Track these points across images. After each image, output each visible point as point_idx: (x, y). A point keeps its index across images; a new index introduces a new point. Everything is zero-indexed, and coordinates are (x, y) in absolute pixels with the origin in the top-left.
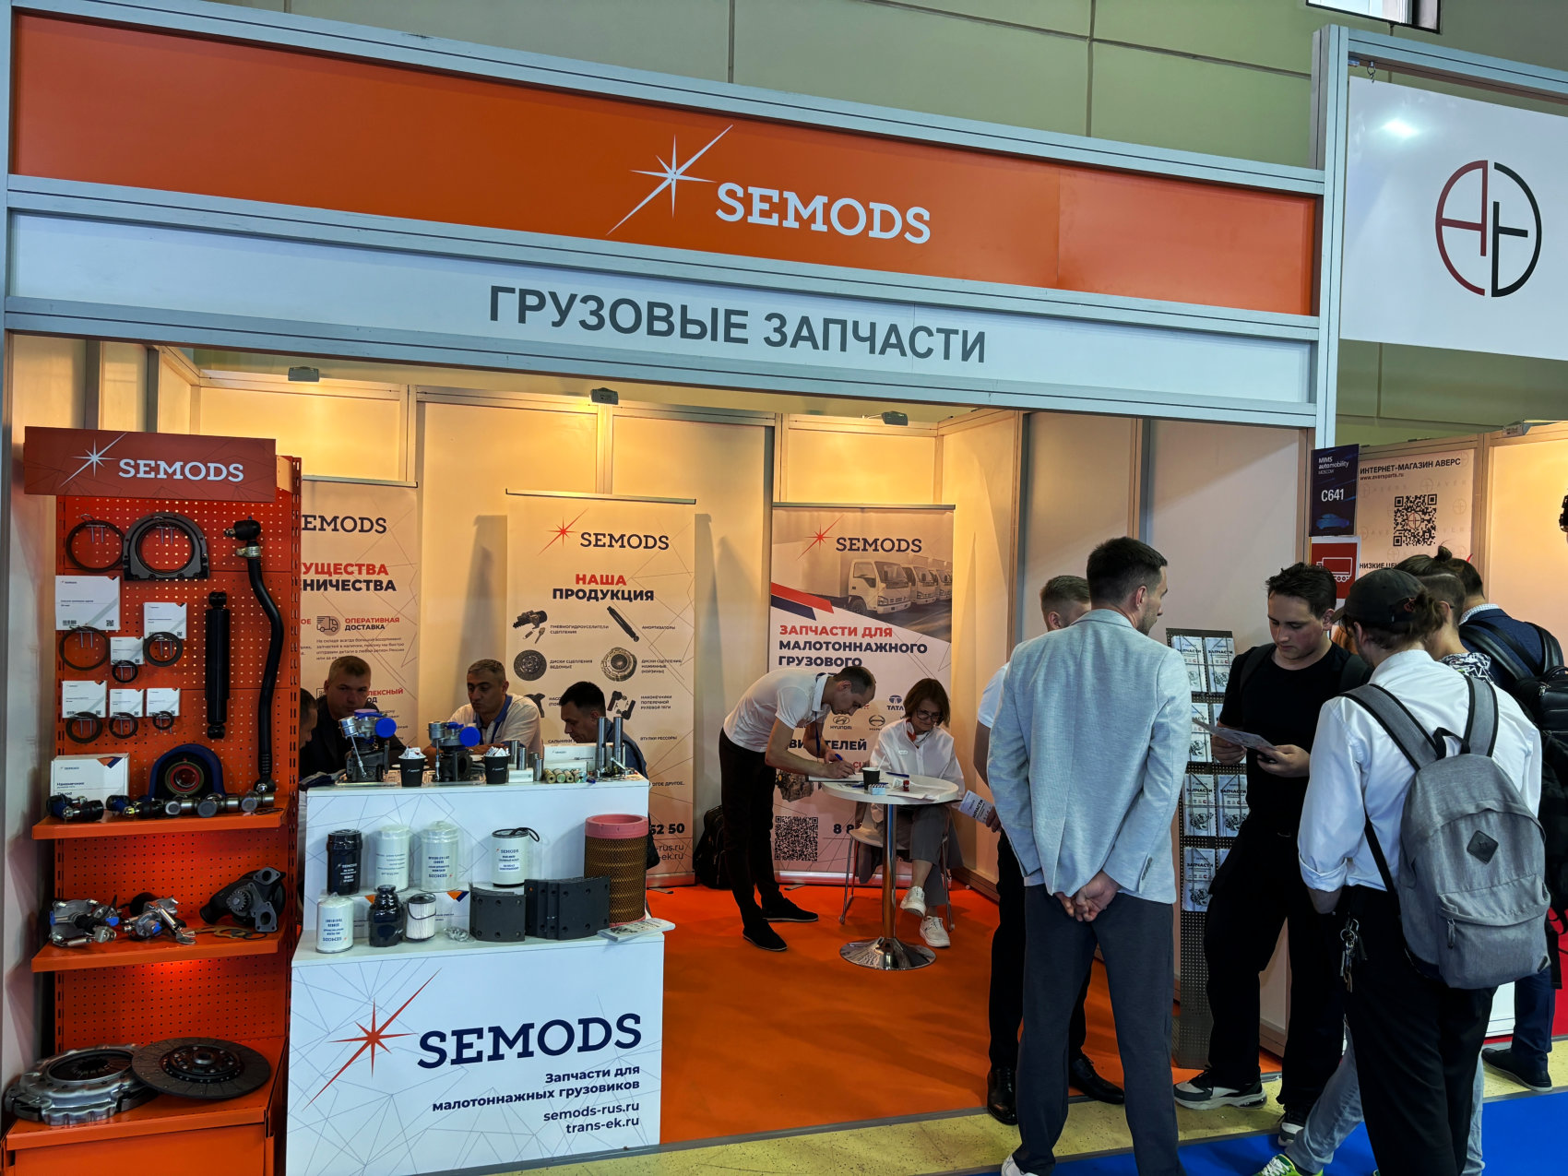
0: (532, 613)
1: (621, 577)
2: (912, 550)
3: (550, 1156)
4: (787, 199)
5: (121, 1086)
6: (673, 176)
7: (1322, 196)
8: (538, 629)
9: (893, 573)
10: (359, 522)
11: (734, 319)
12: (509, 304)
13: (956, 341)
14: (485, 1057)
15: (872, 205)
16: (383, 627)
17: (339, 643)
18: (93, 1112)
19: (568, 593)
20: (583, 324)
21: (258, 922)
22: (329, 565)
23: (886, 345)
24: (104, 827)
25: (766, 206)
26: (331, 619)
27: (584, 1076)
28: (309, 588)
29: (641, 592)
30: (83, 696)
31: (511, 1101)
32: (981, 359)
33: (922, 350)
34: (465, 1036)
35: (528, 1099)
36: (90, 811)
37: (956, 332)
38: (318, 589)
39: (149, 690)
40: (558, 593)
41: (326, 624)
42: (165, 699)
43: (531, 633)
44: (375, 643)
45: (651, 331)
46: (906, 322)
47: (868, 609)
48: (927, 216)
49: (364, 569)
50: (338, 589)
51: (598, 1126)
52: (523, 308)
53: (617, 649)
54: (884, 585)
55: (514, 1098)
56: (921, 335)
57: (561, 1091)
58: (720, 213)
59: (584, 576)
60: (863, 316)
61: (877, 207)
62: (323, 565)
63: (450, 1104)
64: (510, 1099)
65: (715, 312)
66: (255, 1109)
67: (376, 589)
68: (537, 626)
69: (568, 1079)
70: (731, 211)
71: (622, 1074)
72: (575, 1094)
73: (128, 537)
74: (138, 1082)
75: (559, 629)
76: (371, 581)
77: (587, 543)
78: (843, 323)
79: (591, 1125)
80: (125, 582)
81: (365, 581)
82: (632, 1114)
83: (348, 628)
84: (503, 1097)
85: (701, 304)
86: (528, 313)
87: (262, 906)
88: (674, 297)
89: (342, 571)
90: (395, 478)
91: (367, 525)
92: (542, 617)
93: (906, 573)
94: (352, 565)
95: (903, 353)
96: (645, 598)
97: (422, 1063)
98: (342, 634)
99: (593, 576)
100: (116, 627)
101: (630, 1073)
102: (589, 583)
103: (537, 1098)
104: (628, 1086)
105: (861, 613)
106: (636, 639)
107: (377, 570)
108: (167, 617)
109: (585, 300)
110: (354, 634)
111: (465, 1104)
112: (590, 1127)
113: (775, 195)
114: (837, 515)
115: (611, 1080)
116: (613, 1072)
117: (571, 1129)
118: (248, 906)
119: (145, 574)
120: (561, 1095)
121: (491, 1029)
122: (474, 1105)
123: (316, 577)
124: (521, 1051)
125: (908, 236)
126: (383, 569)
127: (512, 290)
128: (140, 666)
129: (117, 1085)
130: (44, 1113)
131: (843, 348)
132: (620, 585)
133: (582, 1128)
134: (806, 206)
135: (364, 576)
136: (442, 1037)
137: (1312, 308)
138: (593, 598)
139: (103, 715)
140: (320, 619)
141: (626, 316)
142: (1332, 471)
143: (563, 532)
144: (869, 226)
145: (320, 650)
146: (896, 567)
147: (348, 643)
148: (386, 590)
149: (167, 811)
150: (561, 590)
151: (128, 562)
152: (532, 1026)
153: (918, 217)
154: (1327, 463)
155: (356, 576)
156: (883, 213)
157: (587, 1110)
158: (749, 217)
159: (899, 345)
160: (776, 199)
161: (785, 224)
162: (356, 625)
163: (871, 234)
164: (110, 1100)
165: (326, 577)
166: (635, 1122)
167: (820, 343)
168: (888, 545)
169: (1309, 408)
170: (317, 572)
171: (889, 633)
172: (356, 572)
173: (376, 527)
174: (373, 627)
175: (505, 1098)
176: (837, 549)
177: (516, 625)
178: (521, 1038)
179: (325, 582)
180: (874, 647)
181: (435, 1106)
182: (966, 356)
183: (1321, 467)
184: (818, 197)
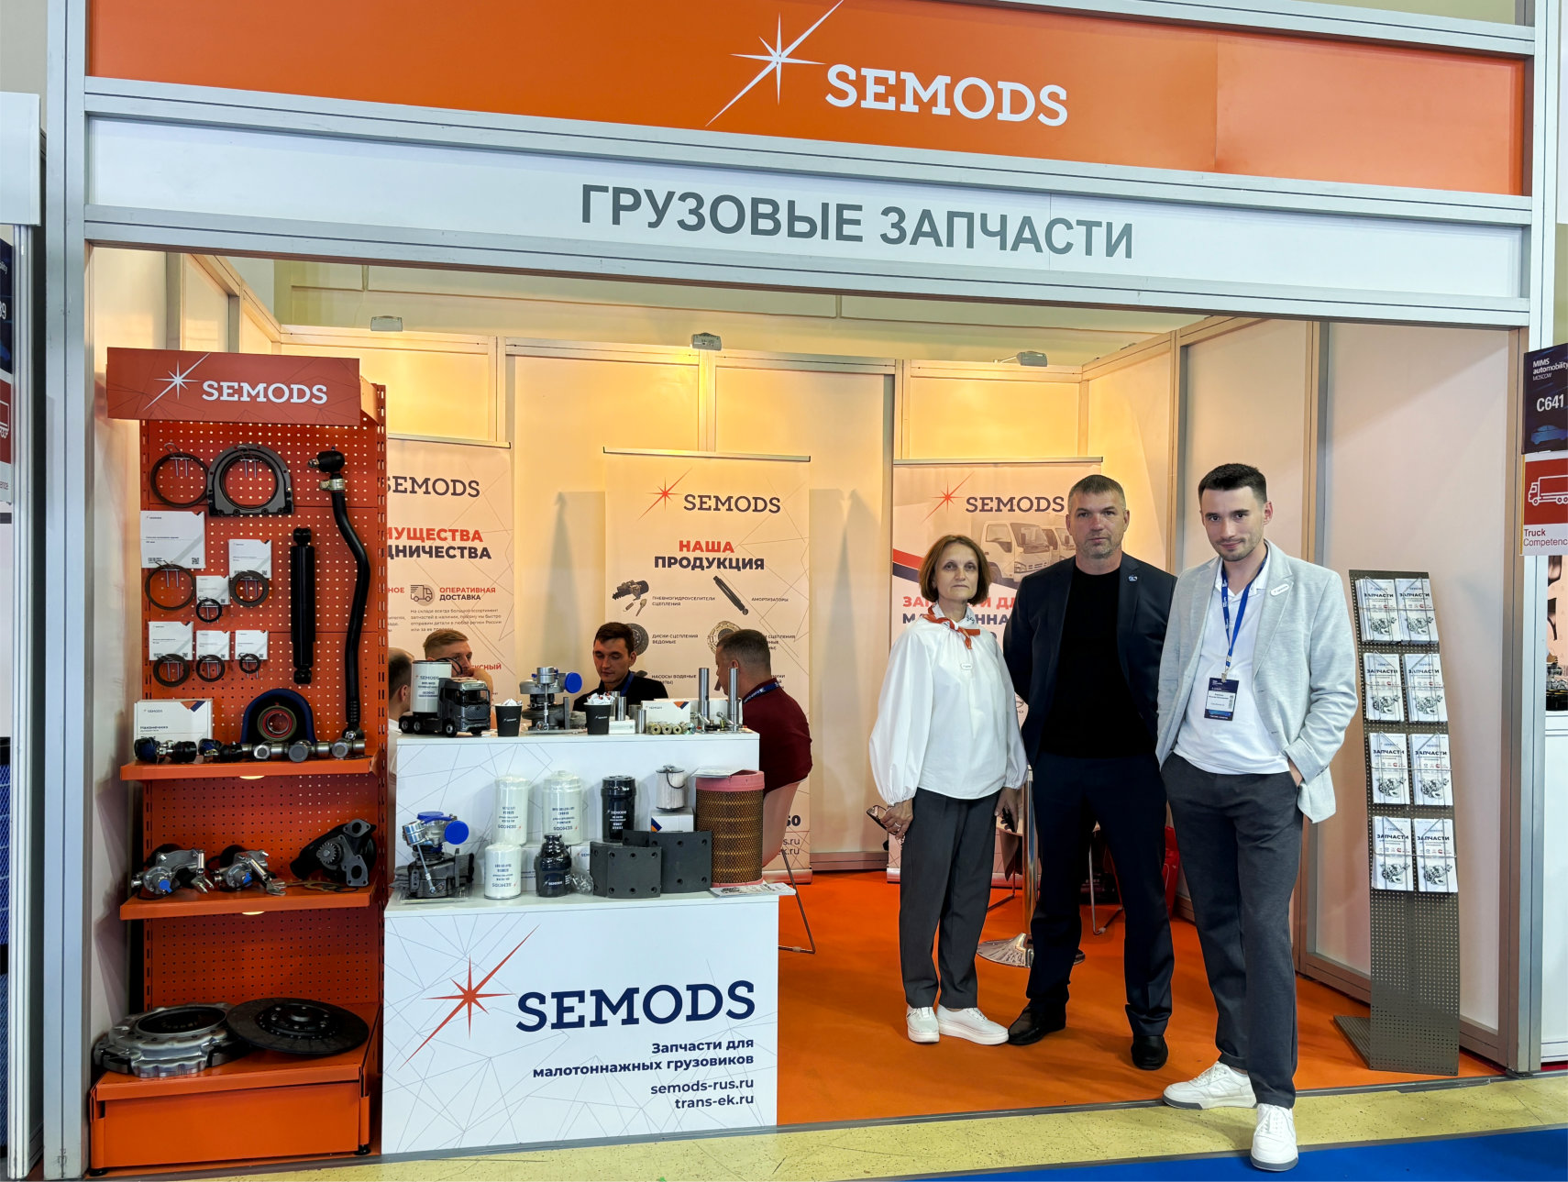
0: (632, 583)
1: (728, 544)
2: (1054, 509)
3: (659, 1132)
4: (904, 80)
5: (212, 1040)
6: (778, 58)
7: (1533, 56)
8: (638, 602)
9: (1031, 536)
10: (451, 485)
11: (847, 214)
12: (601, 203)
13: (1099, 235)
15: (1001, 85)
16: (478, 597)
17: (434, 614)
18: (183, 1065)
19: (671, 562)
20: (682, 224)
21: (349, 876)
22: (421, 530)
23: (1019, 239)
24: (197, 769)
25: (881, 89)
26: (425, 589)
27: (693, 1047)
28: (401, 554)
29: (751, 560)
30: (171, 638)
31: (616, 1071)
32: (1128, 255)
33: (1059, 244)
35: (634, 1070)
36: (183, 753)
37: (1099, 224)
38: (411, 556)
39: (238, 632)
40: (660, 561)
41: (419, 592)
42: (253, 642)
43: (631, 605)
44: (471, 614)
45: (755, 230)
46: (1042, 212)
47: (1004, 576)
48: (1063, 94)
49: (458, 534)
50: (431, 556)
51: (709, 1103)
52: (617, 208)
53: (726, 622)
54: (1021, 550)
55: (619, 1068)
57: (669, 1063)
58: (830, 99)
59: (688, 542)
60: (992, 207)
61: (1006, 87)
62: (415, 530)
63: (551, 1071)
64: (614, 1068)
65: (825, 207)
66: (350, 1068)
67: (470, 557)
68: (638, 598)
69: (677, 1050)
70: (842, 95)
71: (734, 1047)
72: (684, 1066)
73: (212, 470)
74: (231, 1036)
75: (662, 601)
76: (465, 548)
77: (690, 506)
78: (970, 216)
79: (702, 1100)
80: (209, 518)
81: (459, 548)
82: (746, 1092)
83: (443, 598)
84: (607, 1066)
85: (810, 199)
86: (622, 213)
87: (353, 860)
88: (781, 191)
90: (485, 438)
91: (459, 488)
92: (644, 587)
94: (445, 531)
95: (1039, 249)
96: (754, 566)
97: (521, 1026)
98: (437, 604)
99: (698, 543)
100: (202, 565)
101: (743, 1046)
102: (694, 550)
103: (644, 1069)
104: (741, 1060)
106: (746, 612)
107: (471, 536)
108: (252, 555)
109: (683, 198)
110: (448, 604)
111: (568, 1071)
112: (700, 1103)
113: (891, 76)
114: (967, 470)
115: (723, 1053)
116: (724, 1045)
117: (680, 1105)
118: (338, 860)
119: (229, 509)
120: (669, 1067)
122: (576, 1073)
123: (408, 543)
124: (625, 1017)
125: (1042, 118)
126: (477, 536)
127: (605, 189)
128: (225, 606)
129: (208, 1038)
130: (133, 1064)
131: (970, 244)
132: (728, 552)
133: (692, 1104)
134: (926, 88)
135: (458, 543)
137: (1522, 184)
138: (698, 567)
139: (190, 658)
140: (414, 588)
141: (727, 214)
142: (1549, 375)
143: (665, 494)
144: (998, 107)
145: (414, 621)
146: (1035, 529)
147: (443, 614)
148: (481, 557)
149: (256, 754)
150: (663, 559)
151: (212, 497)
153: (1053, 96)
154: (1543, 366)
155: (449, 543)
156: (1014, 93)
157: (698, 1085)
158: (862, 102)
159: (1034, 240)
160: (892, 81)
161: (903, 108)
162: (451, 594)
163: (1000, 117)
164: (200, 1054)
165: (418, 543)
166: (749, 1100)
167: (944, 238)
169: (1521, 304)
170: (409, 538)
172: (450, 538)
173: (468, 490)
174: (469, 597)
175: (610, 1068)
176: (967, 510)
177: (616, 596)
178: (625, 1004)
179: (418, 548)
181: (535, 1072)
182: (1111, 250)
183: (1536, 372)
184: (939, 77)
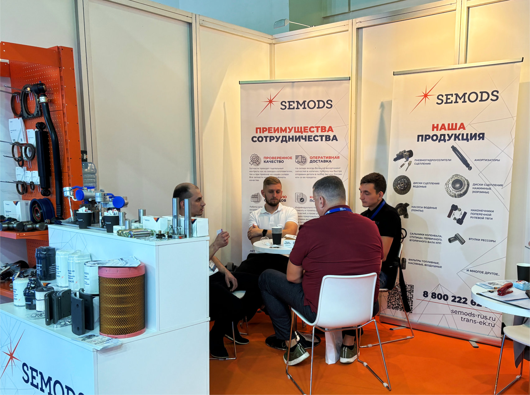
0: (405, 151)
1: (462, 124)
10: (317, 103)
16: (330, 161)
17: (307, 170)
19: (427, 137)
26: (302, 157)
28: (291, 140)
29: (476, 134)
40: (420, 138)
41: (300, 159)
43: (403, 165)
44: (325, 170)
53: (457, 175)
59: (438, 125)
62: (298, 128)
67: (326, 140)
68: (407, 160)
75: (420, 162)
76: (324, 136)
77: (440, 102)
81: (320, 136)
83: (311, 162)
89: (308, 130)
91: (321, 104)
92: (411, 154)
94: (313, 127)
96: (478, 138)
98: (308, 165)
99: (443, 125)
102: (440, 130)
106: (470, 168)
107: (327, 129)
110: (314, 165)
126: (330, 129)
132: (461, 130)
135: (320, 133)
138: (442, 140)
140: (297, 157)
143: (426, 96)
145: (297, 173)
147: (311, 170)
148: (332, 140)
150: (422, 136)
155: (316, 133)
162: (316, 160)
170: (295, 132)
173: (326, 105)
174: (325, 161)
177: (395, 160)
179: (299, 136)
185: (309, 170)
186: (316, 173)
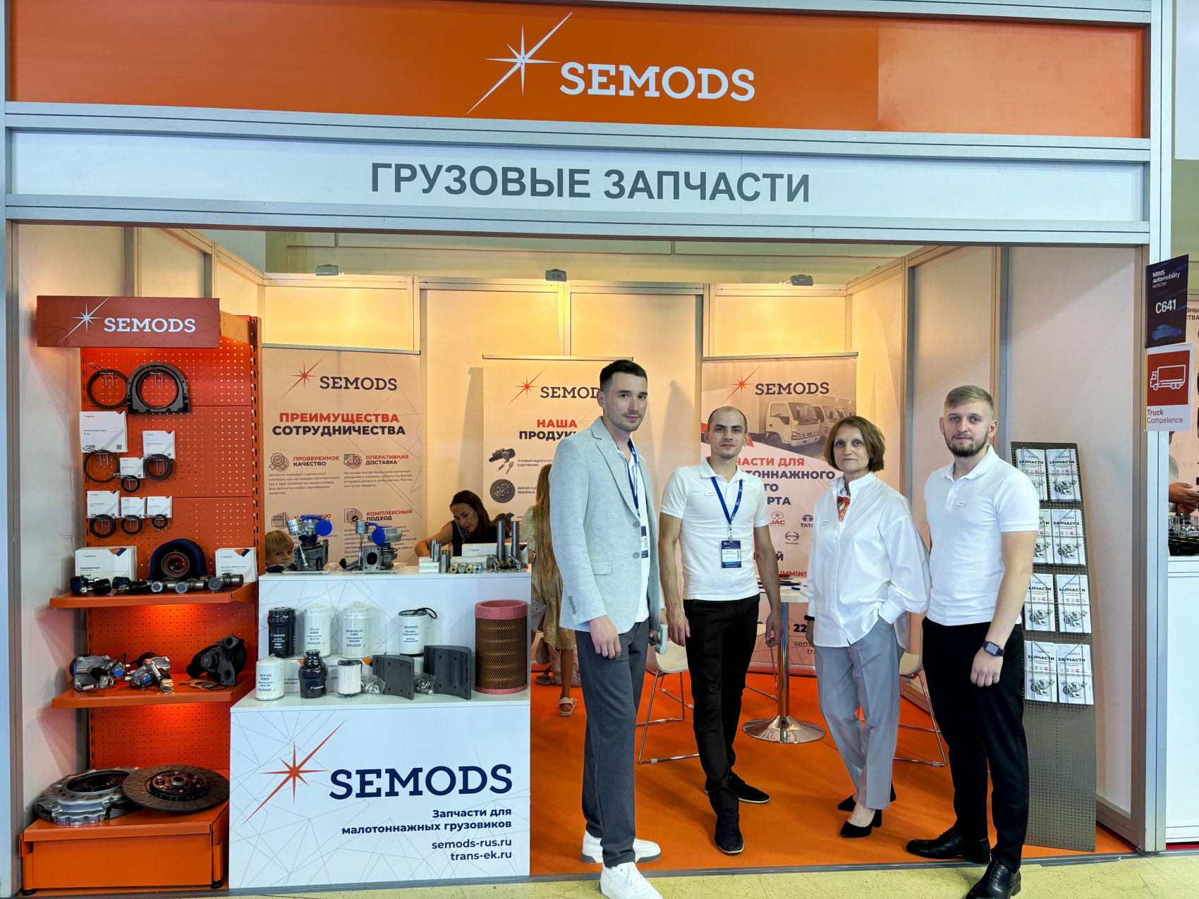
0: (503, 450)
1: (573, 421)
2: (821, 392)
3: (437, 878)
4: (622, 72)
5: (111, 798)
6: (522, 60)
7: (1150, 24)
8: (508, 463)
9: (804, 412)
10: (375, 382)
11: (578, 177)
12: (387, 176)
13: (782, 185)
14: (383, 793)
15: (700, 71)
16: (395, 462)
17: (362, 475)
18: (87, 817)
19: (531, 435)
20: (448, 189)
21: (223, 678)
22: (352, 415)
23: (716, 191)
24: (111, 600)
25: (604, 79)
26: (355, 457)
27: (464, 814)
28: (337, 433)
30: (103, 503)
31: (405, 830)
32: (806, 199)
33: (749, 193)
34: (366, 775)
35: (419, 830)
36: (101, 588)
37: (781, 176)
38: (345, 433)
39: (149, 498)
40: (523, 435)
41: (351, 459)
42: (160, 505)
43: (503, 466)
44: (389, 474)
45: (505, 192)
46: (734, 169)
47: (783, 442)
48: (751, 76)
49: (380, 418)
50: (359, 433)
51: (477, 856)
52: (399, 179)
54: (797, 422)
55: (407, 828)
56: (748, 181)
57: (446, 825)
58: (564, 89)
59: (544, 421)
60: (694, 167)
61: (705, 73)
62: (348, 415)
63: (355, 829)
64: (404, 829)
65: (560, 172)
66: (203, 823)
67: (389, 433)
68: (508, 461)
69: (452, 816)
70: (573, 85)
71: (496, 815)
72: (458, 828)
73: (130, 380)
74: (124, 797)
75: (524, 463)
76: (386, 427)
77: (545, 395)
78: (676, 175)
79: (471, 855)
80: (130, 415)
81: (380, 427)
82: (505, 849)
83: (368, 463)
84: (398, 827)
85: (548, 166)
86: (402, 183)
87: (225, 665)
88: (525, 161)
89: (363, 419)
90: (405, 348)
91: (381, 384)
92: (511, 453)
93: (816, 411)
94: (370, 415)
95: (732, 198)
97: (333, 795)
98: (363, 467)
99: (551, 421)
100: (124, 450)
101: (503, 814)
102: (548, 426)
103: (426, 829)
104: (502, 825)
105: (777, 446)
107: (390, 418)
108: (160, 442)
109: (449, 169)
110: (372, 468)
111: (368, 830)
112: (470, 856)
113: (612, 69)
114: (756, 364)
115: (487, 819)
116: (489, 813)
117: (455, 857)
118: (215, 665)
119: (143, 409)
120: (446, 828)
121: (387, 771)
122: (375, 831)
123: (342, 424)
124: (412, 790)
125: (734, 95)
126: (395, 418)
127: (389, 166)
128: (142, 479)
129: (108, 797)
130: (53, 815)
131: (676, 196)
132: (573, 427)
133: (463, 857)
134: (639, 76)
135: (380, 423)
136: (349, 775)
137: (1143, 130)
138: (551, 438)
139: (117, 515)
140: (346, 456)
141: (484, 181)
142: (1165, 284)
143: (527, 387)
144: (698, 88)
145: (346, 480)
146: (806, 407)
147: (368, 475)
148: (397, 434)
149: (153, 589)
150: (526, 433)
151: (130, 400)
152: (421, 770)
153: (743, 78)
154: (1160, 276)
155: (374, 423)
156: (711, 78)
157: (468, 842)
158: (589, 90)
159: (728, 191)
160: (613, 73)
161: (622, 93)
162: (375, 460)
163: (700, 96)
164: (101, 808)
165: (351, 424)
166: (508, 855)
167: (655, 193)
168: (799, 389)
169: (1143, 226)
170: (343, 421)
171: (801, 462)
172: (374, 421)
173: (388, 385)
174: (388, 462)
175: (400, 828)
176: (756, 393)
177: (491, 460)
178: (412, 779)
179: (350, 427)
180: (789, 475)
181: (344, 830)
182: (791, 196)
183: (1155, 281)
184: (650, 68)
185: (364, 475)
186: (376, 479)
